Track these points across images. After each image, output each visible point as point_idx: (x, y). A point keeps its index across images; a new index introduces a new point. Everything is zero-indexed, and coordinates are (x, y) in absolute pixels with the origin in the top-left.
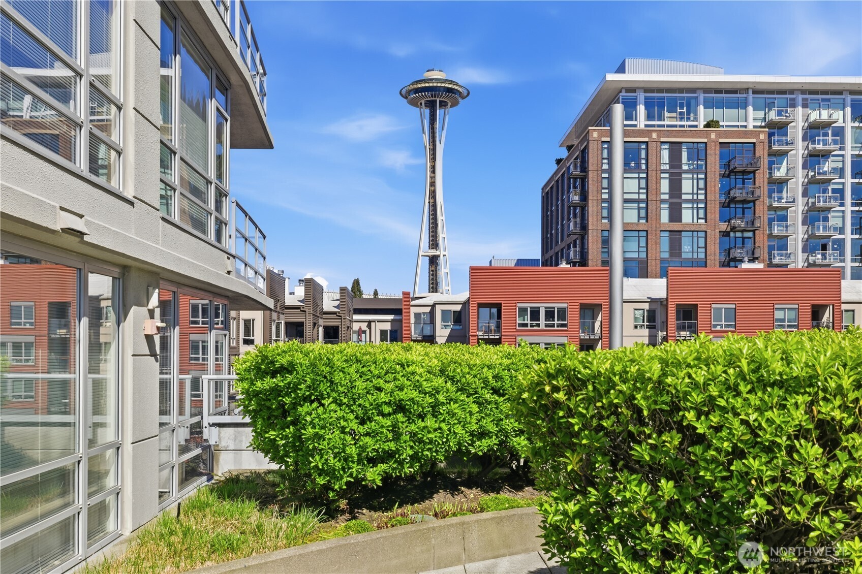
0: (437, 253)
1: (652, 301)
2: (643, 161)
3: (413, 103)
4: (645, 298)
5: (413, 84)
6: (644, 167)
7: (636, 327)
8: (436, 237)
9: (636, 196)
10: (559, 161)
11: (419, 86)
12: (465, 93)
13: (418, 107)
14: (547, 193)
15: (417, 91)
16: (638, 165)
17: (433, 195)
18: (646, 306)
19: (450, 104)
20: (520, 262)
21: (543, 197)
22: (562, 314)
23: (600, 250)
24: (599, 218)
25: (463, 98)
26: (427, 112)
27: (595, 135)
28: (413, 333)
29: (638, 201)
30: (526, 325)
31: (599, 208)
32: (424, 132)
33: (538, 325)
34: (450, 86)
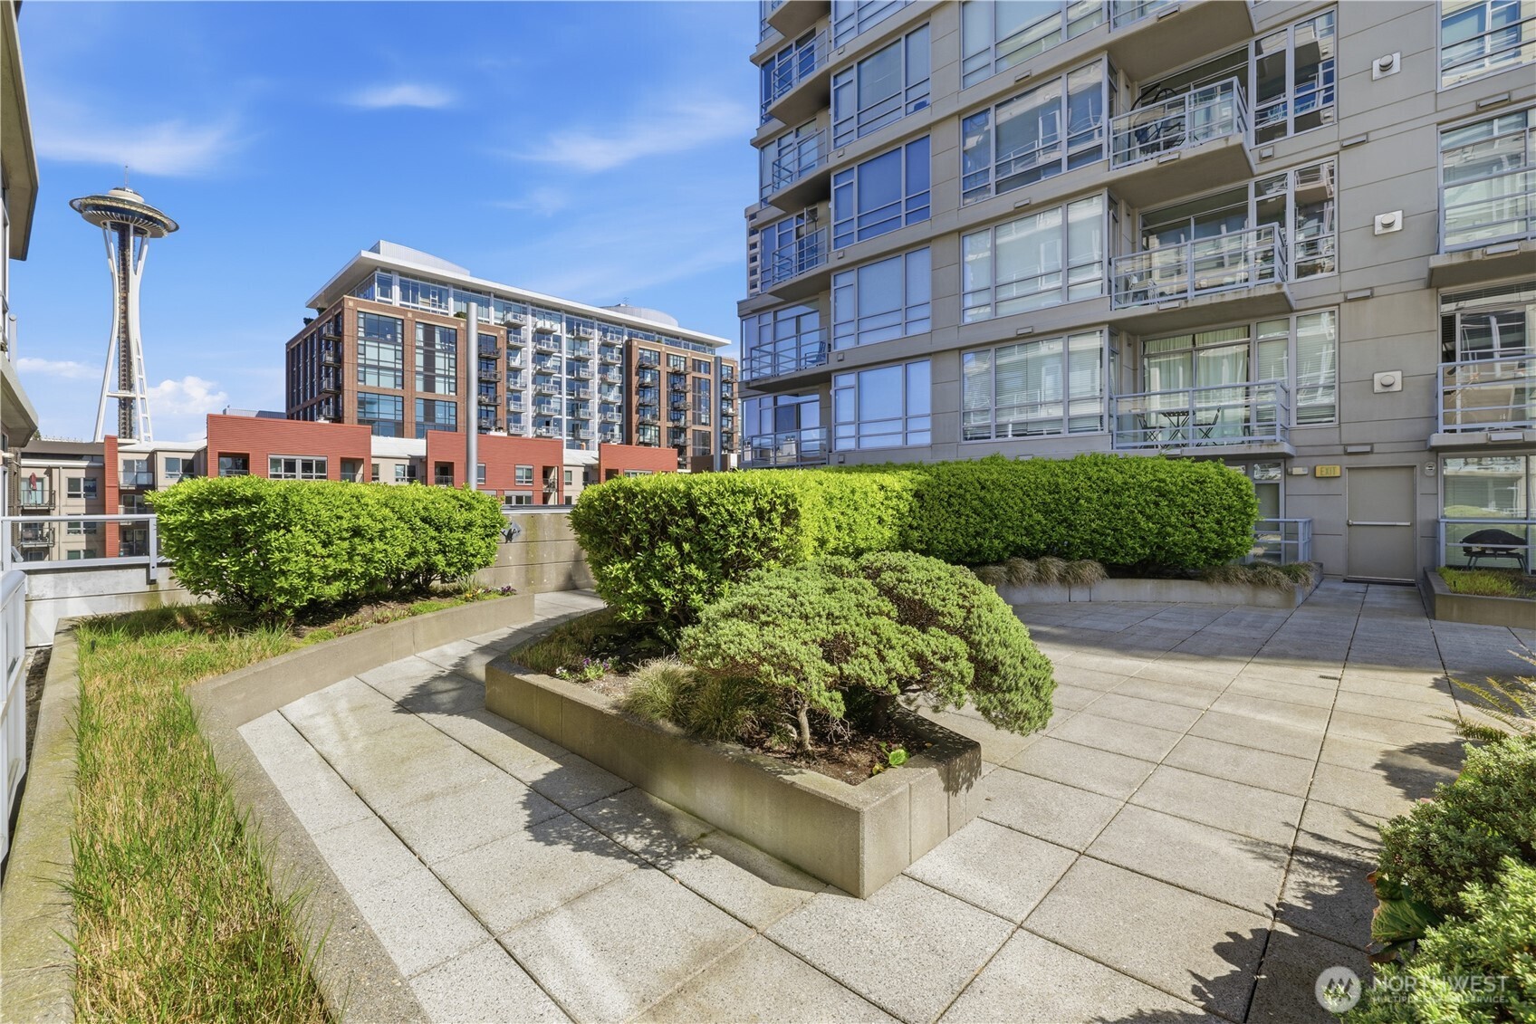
0: (132, 395)
1: (412, 458)
2: (399, 336)
3: (93, 220)
4: (406, 456)
5: (92, 198)
6: (400, 341)
7: (397, 480)
9: (392, 366)
10: (307, 321)
11: (102, 202)
12: (173, 227)
13: (100, 226)
14: (293, 349)
15: (97, 207)
16: (395, 339)
17: (125, 330)
18: (407, 463)
19: (149, 233)
20: (262, 414)
21: (287, 353)
22: (321, 466)
23: (356, 409)
24: (355, 380)
25: (169, 231)
26: (115, 235)
27: (351, 304)
28: (121, 482)
29: (395, 370)
31: (355, 372)
32: (110, 256)
33: (294, 477)
34: (151, 214)
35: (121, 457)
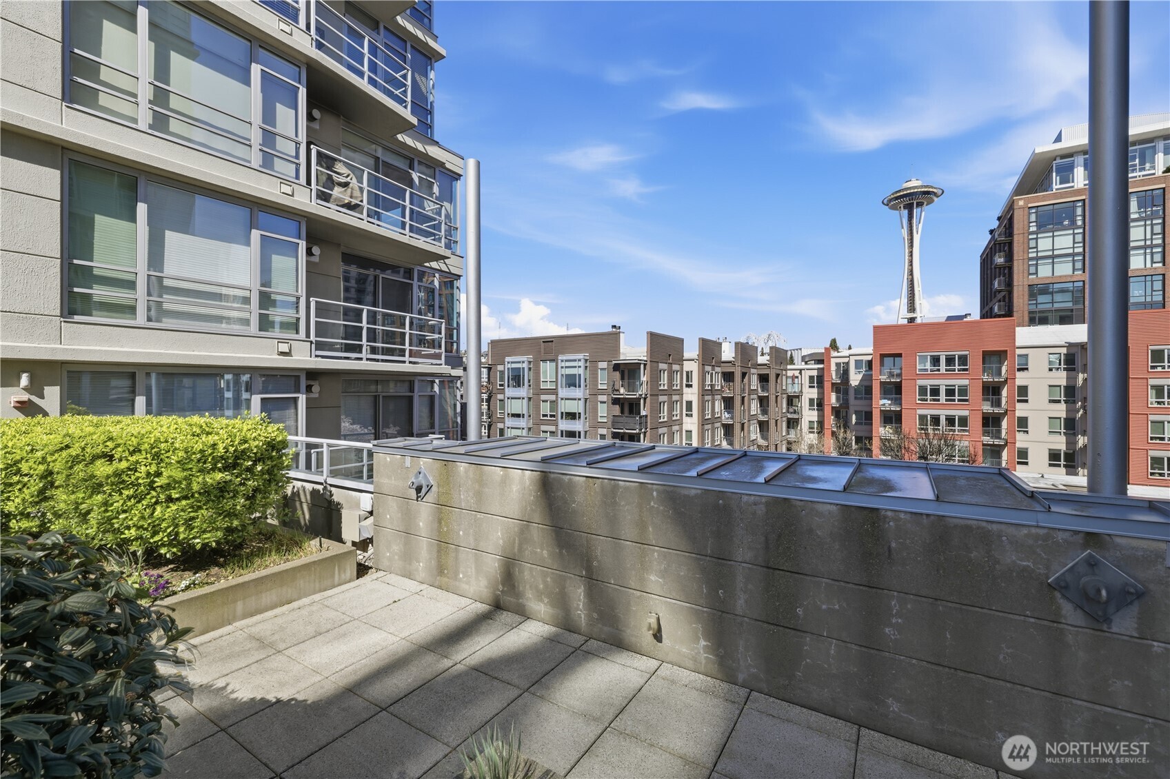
0: (914, 315)
1: (1070, 345)
2: (1080, 218)
3: (894, 208)
4: (1063, 343)
5: (893, 194)
6: (1080, 223)
7: (1051, 370)
8: (914, 303)
9: (1071, 251)
10: (991, 232)
11: (898, 194)
12: (940, 192)
13: (897, 209)
15: (897, 198)
16: (1073, 222)
17: (911, 273)
18: (1064, 351)
19: (925, 203)
20: (949, 318)
22: (963, 360)
23: (1026, 302)
24: (1026, 275)
25: (938, 197)
26: (905, 212)
27: (1021, 203)
28: (834, 377)
29: (1073, 255)
30: (926, 370)
31: (1026, 266)
32: (903, 228)
33: (939, 370)
34: (926, 190)
35: (833, 361)
